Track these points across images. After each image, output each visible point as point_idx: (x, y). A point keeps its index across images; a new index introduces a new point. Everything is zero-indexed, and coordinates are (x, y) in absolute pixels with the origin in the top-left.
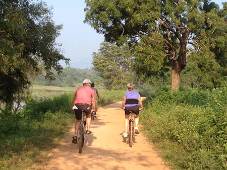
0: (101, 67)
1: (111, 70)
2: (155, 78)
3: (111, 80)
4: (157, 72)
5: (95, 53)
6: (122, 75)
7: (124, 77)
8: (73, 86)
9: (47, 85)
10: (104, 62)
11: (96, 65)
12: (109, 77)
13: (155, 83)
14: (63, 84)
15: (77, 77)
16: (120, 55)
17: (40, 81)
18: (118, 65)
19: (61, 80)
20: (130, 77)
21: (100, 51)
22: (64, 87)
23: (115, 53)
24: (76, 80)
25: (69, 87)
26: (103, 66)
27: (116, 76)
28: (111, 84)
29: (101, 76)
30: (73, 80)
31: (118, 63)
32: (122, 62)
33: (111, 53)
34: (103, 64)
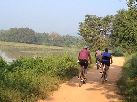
0: (85, 33)
1: (93, 36)
2: (127, 43)
3: (92, 43)
4: (129, 38)
5: (81, 23)
6: (101, 40)
7: (103, 41)
8: (69, 47)
9: (53, 46)
10: (87, 30)
11: (81, 32)
12: (91, 41)
13: (127, 46)
14: (63, 46)
15: (73, 41)
16: (100, 25)
17: (49, 43)
18: (98, 32)
19: (62, 43)
20: (108, 42)
21: (85, 21)
22: (64, 47)
23: (97, 23)
24: (72, 43)
25: (67, 47)
26: (87, 33)
27: (96, 40)
28: (92, 46)
29: (86, 41)
30: (70, 43)
31: (98, 31)
32: (102, 30)
33: (94, 23)
34: (87, 31)
